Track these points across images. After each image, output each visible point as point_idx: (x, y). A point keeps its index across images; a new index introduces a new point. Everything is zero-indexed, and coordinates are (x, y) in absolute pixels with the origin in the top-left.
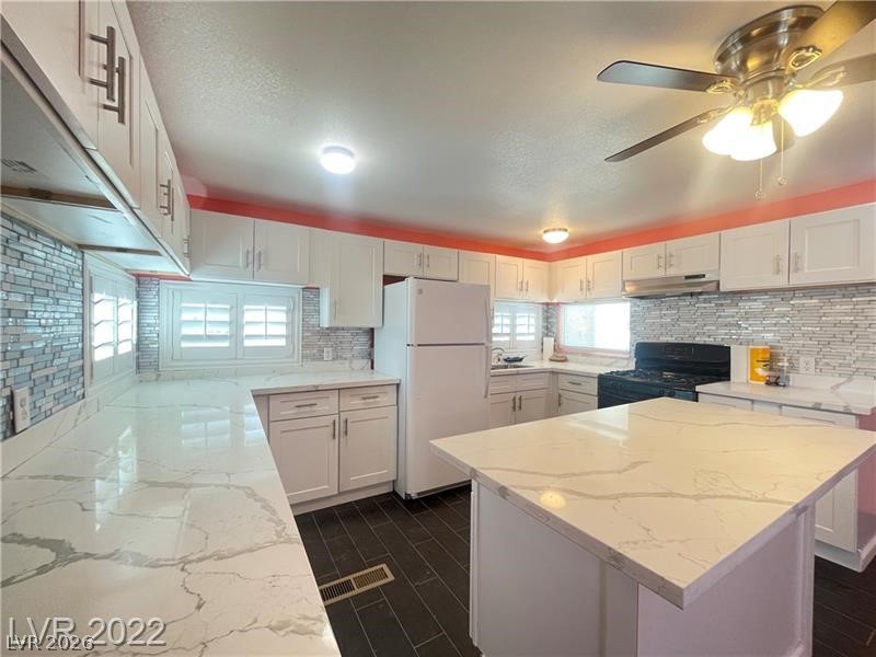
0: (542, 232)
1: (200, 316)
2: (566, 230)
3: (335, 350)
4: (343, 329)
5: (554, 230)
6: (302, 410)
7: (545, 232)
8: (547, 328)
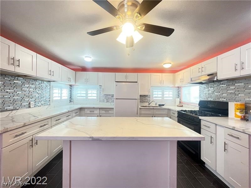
0: (163, 64)
1: (80, 92)
2: (171, 63)
3: (107, 100)
4: (109, 95)
5: (166, 63)
6: (92, 112)
7: (164, 64)
8: (178, 95)
